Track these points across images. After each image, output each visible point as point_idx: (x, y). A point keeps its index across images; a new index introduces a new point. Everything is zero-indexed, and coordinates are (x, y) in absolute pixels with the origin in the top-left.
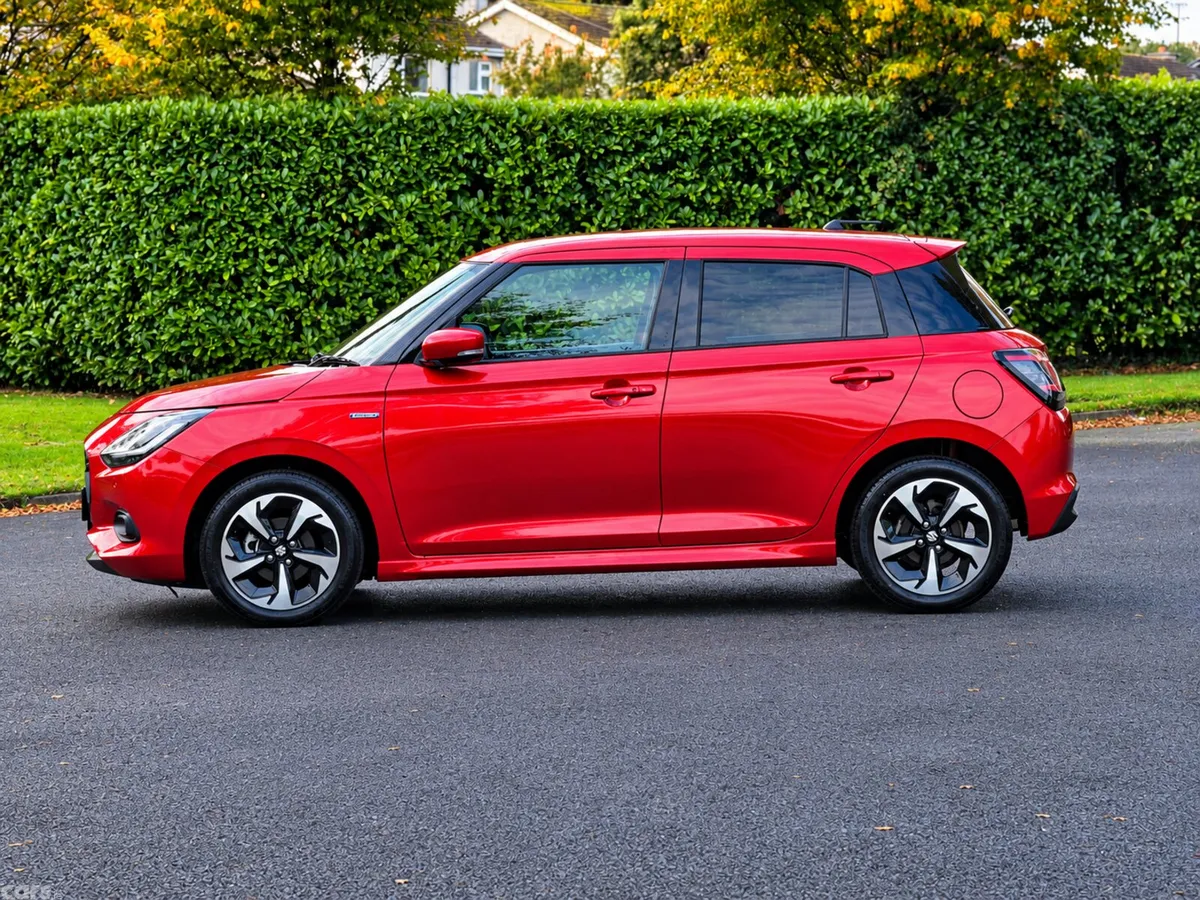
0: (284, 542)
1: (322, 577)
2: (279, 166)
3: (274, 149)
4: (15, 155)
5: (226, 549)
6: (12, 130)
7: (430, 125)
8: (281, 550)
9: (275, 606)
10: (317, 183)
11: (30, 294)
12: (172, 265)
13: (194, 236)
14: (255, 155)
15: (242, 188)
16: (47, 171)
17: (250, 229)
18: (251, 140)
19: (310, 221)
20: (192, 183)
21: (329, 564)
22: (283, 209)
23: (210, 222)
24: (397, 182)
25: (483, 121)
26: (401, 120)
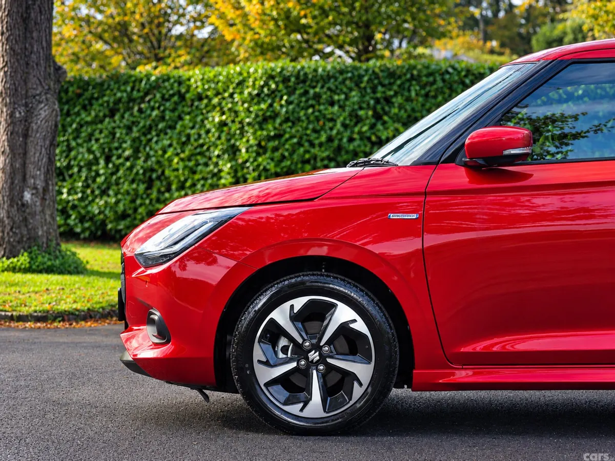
0: (317, 347)
1: (356, 384)
2: (332, 104)
3: (329, 93)
4: (168, 100)
5: (258, 353)
6: (167, 84)
7: (431, 79)
8: (314, 356)
9: (307, 413)
10: (357, 116)
11: (174, 187)
12: (261, 167)
13: (275, 149)
14: (317, 97)
15: (308, 118)
16: (187, 109)
17: (312, 145)
18: (314, 87)
19: (351, 140)
20: (276, 115)
21: (363, 371)
22: (334, 132)
23: (287, 140)
24: (409, 116)
25: (466, 76)
26: (412, 75)
